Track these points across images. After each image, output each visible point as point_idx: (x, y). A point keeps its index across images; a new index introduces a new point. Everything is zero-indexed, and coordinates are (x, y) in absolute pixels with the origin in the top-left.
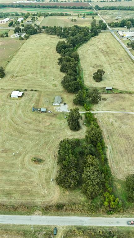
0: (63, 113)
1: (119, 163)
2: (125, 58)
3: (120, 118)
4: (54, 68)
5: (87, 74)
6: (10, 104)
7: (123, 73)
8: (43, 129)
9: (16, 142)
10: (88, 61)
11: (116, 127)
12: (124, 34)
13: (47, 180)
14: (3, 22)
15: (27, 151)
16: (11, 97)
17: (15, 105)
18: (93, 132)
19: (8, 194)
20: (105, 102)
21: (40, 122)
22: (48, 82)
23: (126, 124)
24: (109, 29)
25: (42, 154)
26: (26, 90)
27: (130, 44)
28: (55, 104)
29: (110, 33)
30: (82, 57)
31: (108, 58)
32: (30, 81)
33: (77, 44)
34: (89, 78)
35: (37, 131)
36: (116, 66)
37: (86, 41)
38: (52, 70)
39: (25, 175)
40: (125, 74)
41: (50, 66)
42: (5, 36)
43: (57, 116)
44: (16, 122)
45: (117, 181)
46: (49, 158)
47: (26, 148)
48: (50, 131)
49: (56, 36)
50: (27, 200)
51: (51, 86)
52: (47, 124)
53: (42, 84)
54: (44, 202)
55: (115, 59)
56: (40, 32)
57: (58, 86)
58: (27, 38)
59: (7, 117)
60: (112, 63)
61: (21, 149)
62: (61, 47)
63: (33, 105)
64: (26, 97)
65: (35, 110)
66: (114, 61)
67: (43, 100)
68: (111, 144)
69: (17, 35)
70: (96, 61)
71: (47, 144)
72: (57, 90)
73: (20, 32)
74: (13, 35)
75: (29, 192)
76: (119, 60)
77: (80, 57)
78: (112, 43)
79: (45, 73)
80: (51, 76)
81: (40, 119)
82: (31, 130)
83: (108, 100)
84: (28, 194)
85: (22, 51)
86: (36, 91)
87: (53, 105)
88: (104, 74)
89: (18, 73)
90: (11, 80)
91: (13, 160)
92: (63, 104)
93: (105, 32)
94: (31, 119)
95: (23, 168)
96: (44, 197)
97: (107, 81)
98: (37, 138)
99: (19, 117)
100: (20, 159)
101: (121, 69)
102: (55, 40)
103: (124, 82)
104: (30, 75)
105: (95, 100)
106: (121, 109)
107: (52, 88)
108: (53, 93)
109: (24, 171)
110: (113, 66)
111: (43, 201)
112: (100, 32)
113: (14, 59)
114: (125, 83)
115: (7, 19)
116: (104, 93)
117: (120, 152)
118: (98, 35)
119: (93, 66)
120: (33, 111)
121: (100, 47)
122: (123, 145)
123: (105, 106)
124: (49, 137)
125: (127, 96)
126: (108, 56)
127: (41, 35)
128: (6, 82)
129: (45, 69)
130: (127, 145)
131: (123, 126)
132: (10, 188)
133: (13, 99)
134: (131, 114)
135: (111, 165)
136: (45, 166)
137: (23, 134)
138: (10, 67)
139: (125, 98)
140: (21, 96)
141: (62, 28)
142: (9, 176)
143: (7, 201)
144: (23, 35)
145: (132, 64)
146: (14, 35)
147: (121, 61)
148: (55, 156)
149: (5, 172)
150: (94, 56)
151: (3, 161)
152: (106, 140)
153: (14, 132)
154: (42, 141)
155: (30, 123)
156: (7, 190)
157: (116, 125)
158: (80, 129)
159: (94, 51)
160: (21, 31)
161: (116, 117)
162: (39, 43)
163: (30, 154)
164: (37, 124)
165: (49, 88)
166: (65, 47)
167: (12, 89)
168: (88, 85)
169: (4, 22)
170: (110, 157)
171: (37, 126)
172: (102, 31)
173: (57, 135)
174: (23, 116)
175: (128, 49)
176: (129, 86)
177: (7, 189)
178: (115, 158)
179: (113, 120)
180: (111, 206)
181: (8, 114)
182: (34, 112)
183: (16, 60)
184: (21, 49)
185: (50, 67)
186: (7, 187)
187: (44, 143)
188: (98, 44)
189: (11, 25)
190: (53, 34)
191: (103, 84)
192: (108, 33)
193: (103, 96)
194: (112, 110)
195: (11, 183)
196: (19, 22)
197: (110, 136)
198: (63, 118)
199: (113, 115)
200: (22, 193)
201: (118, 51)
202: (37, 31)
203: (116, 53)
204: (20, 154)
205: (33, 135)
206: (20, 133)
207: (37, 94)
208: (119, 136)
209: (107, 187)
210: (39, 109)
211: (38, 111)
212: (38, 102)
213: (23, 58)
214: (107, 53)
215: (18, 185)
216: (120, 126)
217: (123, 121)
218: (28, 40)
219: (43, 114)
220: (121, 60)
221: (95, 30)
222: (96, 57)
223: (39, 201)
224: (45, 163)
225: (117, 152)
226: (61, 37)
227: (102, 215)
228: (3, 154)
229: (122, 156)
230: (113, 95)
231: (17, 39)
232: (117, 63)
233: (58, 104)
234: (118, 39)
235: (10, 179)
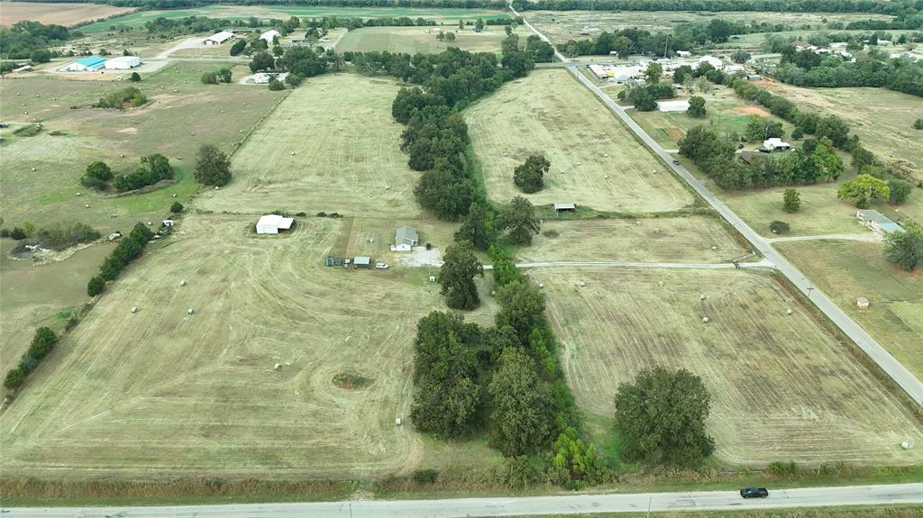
0: (424, 269)
1: (600, 380)
2: (614, 131)
3: (599, 277)
4: (388, 160)
5: (495, 173)
6: (256, 249)
7: (608, 169)
8: (364, 308)
9: (282, 340)
10: (497, 143)
11: (589, 299)
12: (610, 73)
13: (386, 424)
14: (209, 43)
15: (316, 359)
16: (255, 231)
17: (272, 250)
18: (518, 295)
19: (268, 457)
20: (554, 241)
21: (352, 291)
22: (372, 194)
23: (617, 290)
24: (561, 61)
25: (365, 366)
26: (302, 215)
27: (627, 93)
28: (399, 248)
29: (563, 71)
30: (477, 131)
31: (560, 135)
32: (315, 193)
33: (459, 99)
34: (503, 184)
35: (347, 312)
36: (586, 152)
37: (488, 90)
38: (382, 165)
39: (315, 414)
40: (613, 171)
41: (375, 156)
42: (222, 81)
43: (407, 276)
44: (276, 291)
45: (593, 421)
46: (387, 374)
47: (313, 352)
48: (385, 313)
49: (390, 81)
50: (327, 467)
51: (381, 204)
52: (375, 296)
53: (354, 201)
54: (377, 472)
55: (581, 136)
56: (337, 70)
57: (404, 205)
58: (295, 84)
59: (248, 280)
60: (571, 147)
61: (299, 355)
62: (409, 102)
63: (327, 250)
64: (305, 233)
65: (336, 262)
66: (578, 140)
67: (359, 238)
68: (574, 338)
69: (261, 78)
70: (523, 141)
71: (378, 344)
72: (402, 215)
73: (269, 69)
74: (247, 78)
75: (331, 452)
76: (596, 137)
77: (470, 132)
78: (570, 94)
79: (359, 174)
80: (380, 179)
81: (353, 284)
82: (326, 310)
83: (561, 235)
84: (330, 456)
85: (280, 118)
86: (335, 216)
87: (393, 249)
88: (547, 170)
89: (271, 172)
90: (253, 190)
91: (276, 382)
92: (422, 248)
93: (547, 68)
94: (323, 283)
95: (308, 399)
96: (376, 460)
97: (558, 190)
98: (347, 329)
99: (287, 278)
100: (298, 378)
101: (602, 159)
102: (388, 90)
103: (610, 190)
104: (313, 179)
105: (522, 239)
106: (604, 256)
107: (385, 209)
108: (391, 222)
109: (313, 406)
110: (575, 153)
111: (377, 468)
112: (532, 68)
113: (257, 137)
114: (615, 193)
115: (225, 34)
116: (550, 219)
117: (602, 355)
118: (525, 76)
119: (513, 153)
120: (330, 265)
121: (533, 106)
122: (609, 337)
123: (552, 251)
124: (383, 325)
125: (622, 224)
126: (561, 129)
127: (339, 78)
128: (236, 195)
129: (360, 164)
130: (621, 339)
131: (609, 295)
132: (274, 444)
133: (262, 238)
134: (633, 267)
135: (576, 386)
136: (375, 393)
137: (305, 320)
138: (247, 159)
139: (615, 229)
140: (288, 227)
141: (408, 57)
142: (266, 418)
143: (269, 472)
144: (282, 77)
145: (636, 148)
146: (252, 77)
147: (600, 141)
148: (404, 369)
149: (256, 409)
150: (517, 129)
151: (246, 384)
152: (559, 330)
153: (273, 317)
154: (362, 337)
155: (323, 294)
156: (263, 449)
157: (586, 293)
158: (478, 307)
159: (516, 117)
160: (272, 67)
161: (588, 274)
162: (334, 97)
163: (327, 368)
164: (345, 297)
165: (376, 210)
166: (421, 103)
167: (257, 214)
168: (499, 202)
169: (214, 42)
170: (570, 367)
171: (342, 301)
172: (537, 65)
173: (409, 321)
174: (298, 277)
175: (621, 110)
176: (627, 201)
177: (266, 446)
178: (586, 370)
179: (578, 283)
180: (575, 467)
181: (250, 272)
182: (332, 268)
183: (262, 141)
184: (278, 113)
185: (375, 159)
186: (264, 444)
187: (367, 341)
188: (528, 99)
189: (238, 49)
190: (379, 75)
191: (545, 197)
192: (558, 71)
193: (547, 226)
194: (574, 259)
195: (275, 433)
196: (265, 41)
197: (570, 319)
198: (425, 283)
199: (580, 270)
200: (312, 455)
201: (591, 115)
202: (325, 65)
203: (586, 121)
204: (296, 368)
205: (333, 323)
206: (293, 318)
207: (337, 224)
208: (596, 318)
209: (563, 426)
210: (347, 261)
211: (346, 266)
212: (342, 242)
213: (287, 135)
214: (556, 120)
215: (295, 436)
216: (600, 295)
217: (608, 284)
218: (297, 91)
219: (362, 273)
220: (601, 137)
221: (516, 62)
222: (524, 131)
223: (361, 469)
224: (375, 386)
225: (591, 356)
226: (405, 80)
227: (550, 492)
228: (243, 368)
229: (608, 364)
230: (579, 223)
231: (264, 87)
232: (587, 145)
233: (408, 248)
234: (591, 85)
235: (269, 424)
